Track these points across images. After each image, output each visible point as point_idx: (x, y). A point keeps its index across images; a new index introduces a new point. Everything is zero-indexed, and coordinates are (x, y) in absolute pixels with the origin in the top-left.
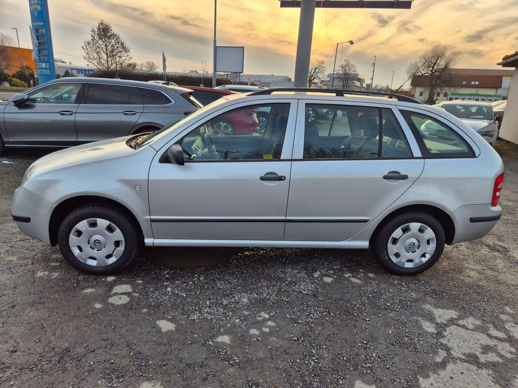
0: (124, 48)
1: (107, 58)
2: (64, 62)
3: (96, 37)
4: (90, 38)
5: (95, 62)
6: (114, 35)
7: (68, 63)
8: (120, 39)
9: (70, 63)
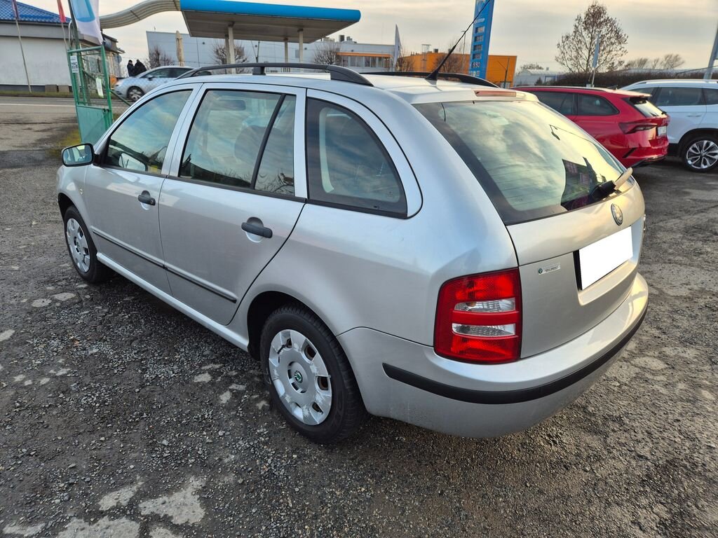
0: (618, 37)
1: (589, 56)
2: (540, 68)
3: (581, 28)
4: (571, 31)
5: (569, 63)
6: (607, 21)
7: (545, 69)
8: (616, 24)
9: (548, 69)
